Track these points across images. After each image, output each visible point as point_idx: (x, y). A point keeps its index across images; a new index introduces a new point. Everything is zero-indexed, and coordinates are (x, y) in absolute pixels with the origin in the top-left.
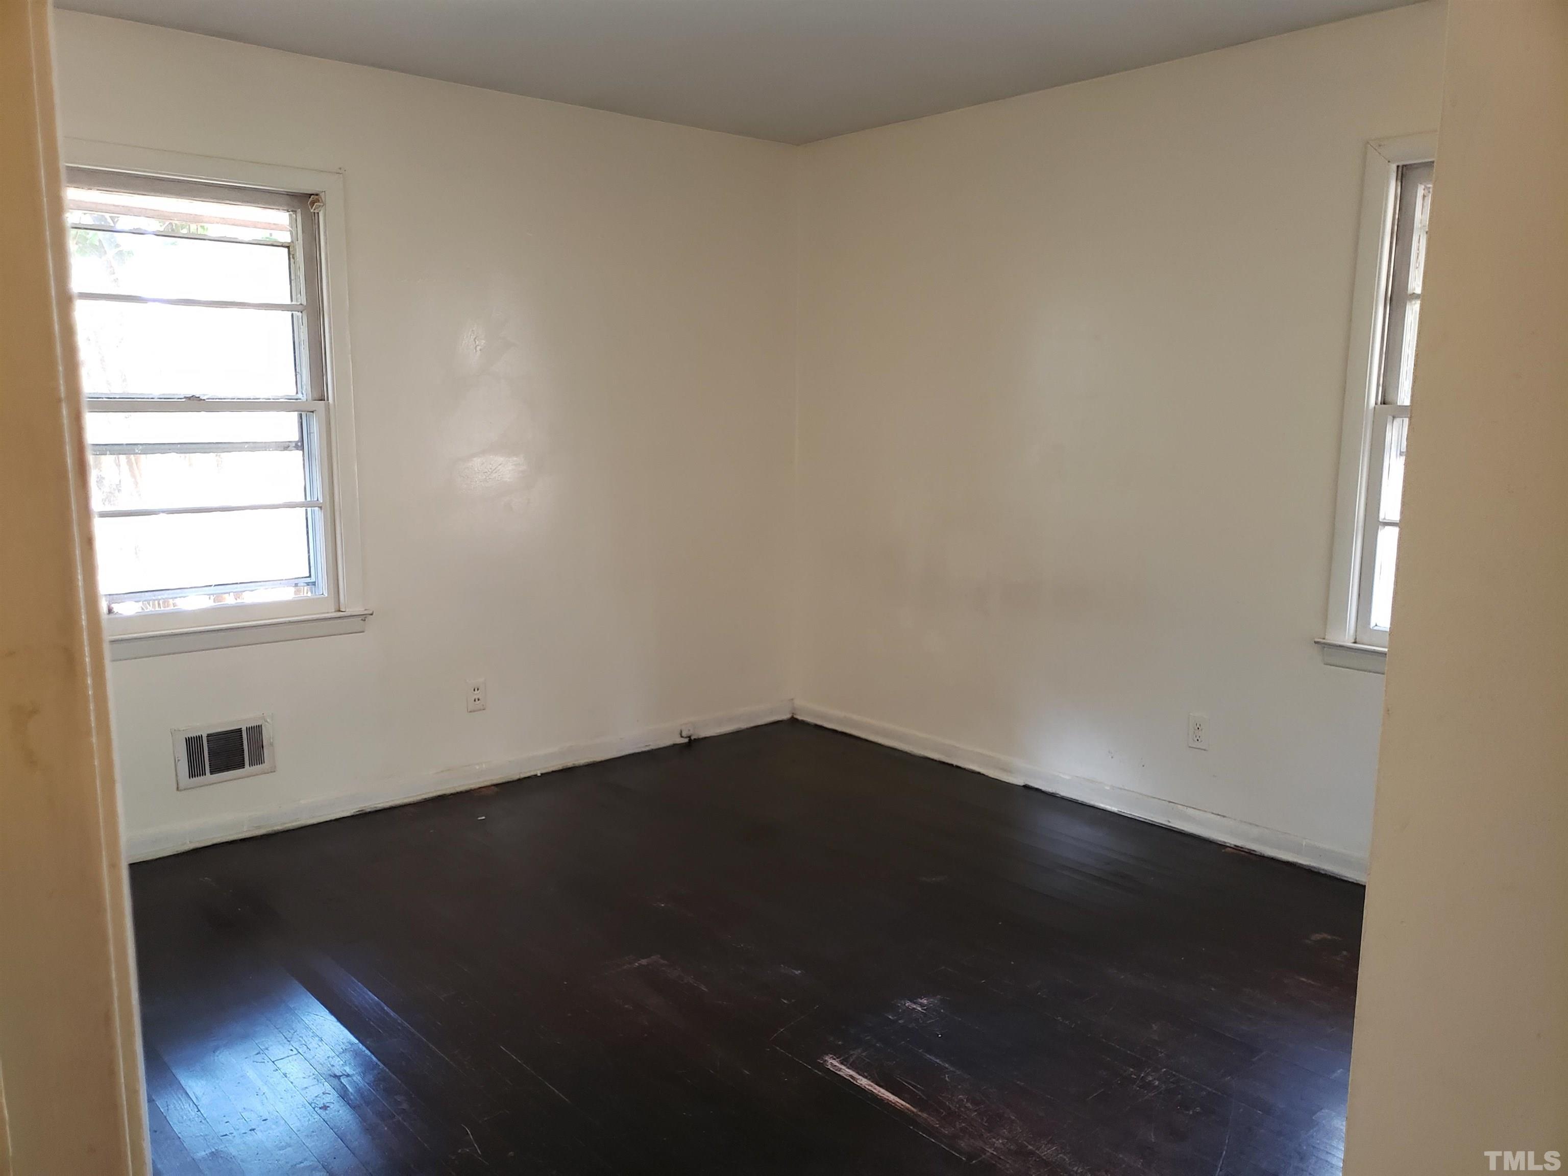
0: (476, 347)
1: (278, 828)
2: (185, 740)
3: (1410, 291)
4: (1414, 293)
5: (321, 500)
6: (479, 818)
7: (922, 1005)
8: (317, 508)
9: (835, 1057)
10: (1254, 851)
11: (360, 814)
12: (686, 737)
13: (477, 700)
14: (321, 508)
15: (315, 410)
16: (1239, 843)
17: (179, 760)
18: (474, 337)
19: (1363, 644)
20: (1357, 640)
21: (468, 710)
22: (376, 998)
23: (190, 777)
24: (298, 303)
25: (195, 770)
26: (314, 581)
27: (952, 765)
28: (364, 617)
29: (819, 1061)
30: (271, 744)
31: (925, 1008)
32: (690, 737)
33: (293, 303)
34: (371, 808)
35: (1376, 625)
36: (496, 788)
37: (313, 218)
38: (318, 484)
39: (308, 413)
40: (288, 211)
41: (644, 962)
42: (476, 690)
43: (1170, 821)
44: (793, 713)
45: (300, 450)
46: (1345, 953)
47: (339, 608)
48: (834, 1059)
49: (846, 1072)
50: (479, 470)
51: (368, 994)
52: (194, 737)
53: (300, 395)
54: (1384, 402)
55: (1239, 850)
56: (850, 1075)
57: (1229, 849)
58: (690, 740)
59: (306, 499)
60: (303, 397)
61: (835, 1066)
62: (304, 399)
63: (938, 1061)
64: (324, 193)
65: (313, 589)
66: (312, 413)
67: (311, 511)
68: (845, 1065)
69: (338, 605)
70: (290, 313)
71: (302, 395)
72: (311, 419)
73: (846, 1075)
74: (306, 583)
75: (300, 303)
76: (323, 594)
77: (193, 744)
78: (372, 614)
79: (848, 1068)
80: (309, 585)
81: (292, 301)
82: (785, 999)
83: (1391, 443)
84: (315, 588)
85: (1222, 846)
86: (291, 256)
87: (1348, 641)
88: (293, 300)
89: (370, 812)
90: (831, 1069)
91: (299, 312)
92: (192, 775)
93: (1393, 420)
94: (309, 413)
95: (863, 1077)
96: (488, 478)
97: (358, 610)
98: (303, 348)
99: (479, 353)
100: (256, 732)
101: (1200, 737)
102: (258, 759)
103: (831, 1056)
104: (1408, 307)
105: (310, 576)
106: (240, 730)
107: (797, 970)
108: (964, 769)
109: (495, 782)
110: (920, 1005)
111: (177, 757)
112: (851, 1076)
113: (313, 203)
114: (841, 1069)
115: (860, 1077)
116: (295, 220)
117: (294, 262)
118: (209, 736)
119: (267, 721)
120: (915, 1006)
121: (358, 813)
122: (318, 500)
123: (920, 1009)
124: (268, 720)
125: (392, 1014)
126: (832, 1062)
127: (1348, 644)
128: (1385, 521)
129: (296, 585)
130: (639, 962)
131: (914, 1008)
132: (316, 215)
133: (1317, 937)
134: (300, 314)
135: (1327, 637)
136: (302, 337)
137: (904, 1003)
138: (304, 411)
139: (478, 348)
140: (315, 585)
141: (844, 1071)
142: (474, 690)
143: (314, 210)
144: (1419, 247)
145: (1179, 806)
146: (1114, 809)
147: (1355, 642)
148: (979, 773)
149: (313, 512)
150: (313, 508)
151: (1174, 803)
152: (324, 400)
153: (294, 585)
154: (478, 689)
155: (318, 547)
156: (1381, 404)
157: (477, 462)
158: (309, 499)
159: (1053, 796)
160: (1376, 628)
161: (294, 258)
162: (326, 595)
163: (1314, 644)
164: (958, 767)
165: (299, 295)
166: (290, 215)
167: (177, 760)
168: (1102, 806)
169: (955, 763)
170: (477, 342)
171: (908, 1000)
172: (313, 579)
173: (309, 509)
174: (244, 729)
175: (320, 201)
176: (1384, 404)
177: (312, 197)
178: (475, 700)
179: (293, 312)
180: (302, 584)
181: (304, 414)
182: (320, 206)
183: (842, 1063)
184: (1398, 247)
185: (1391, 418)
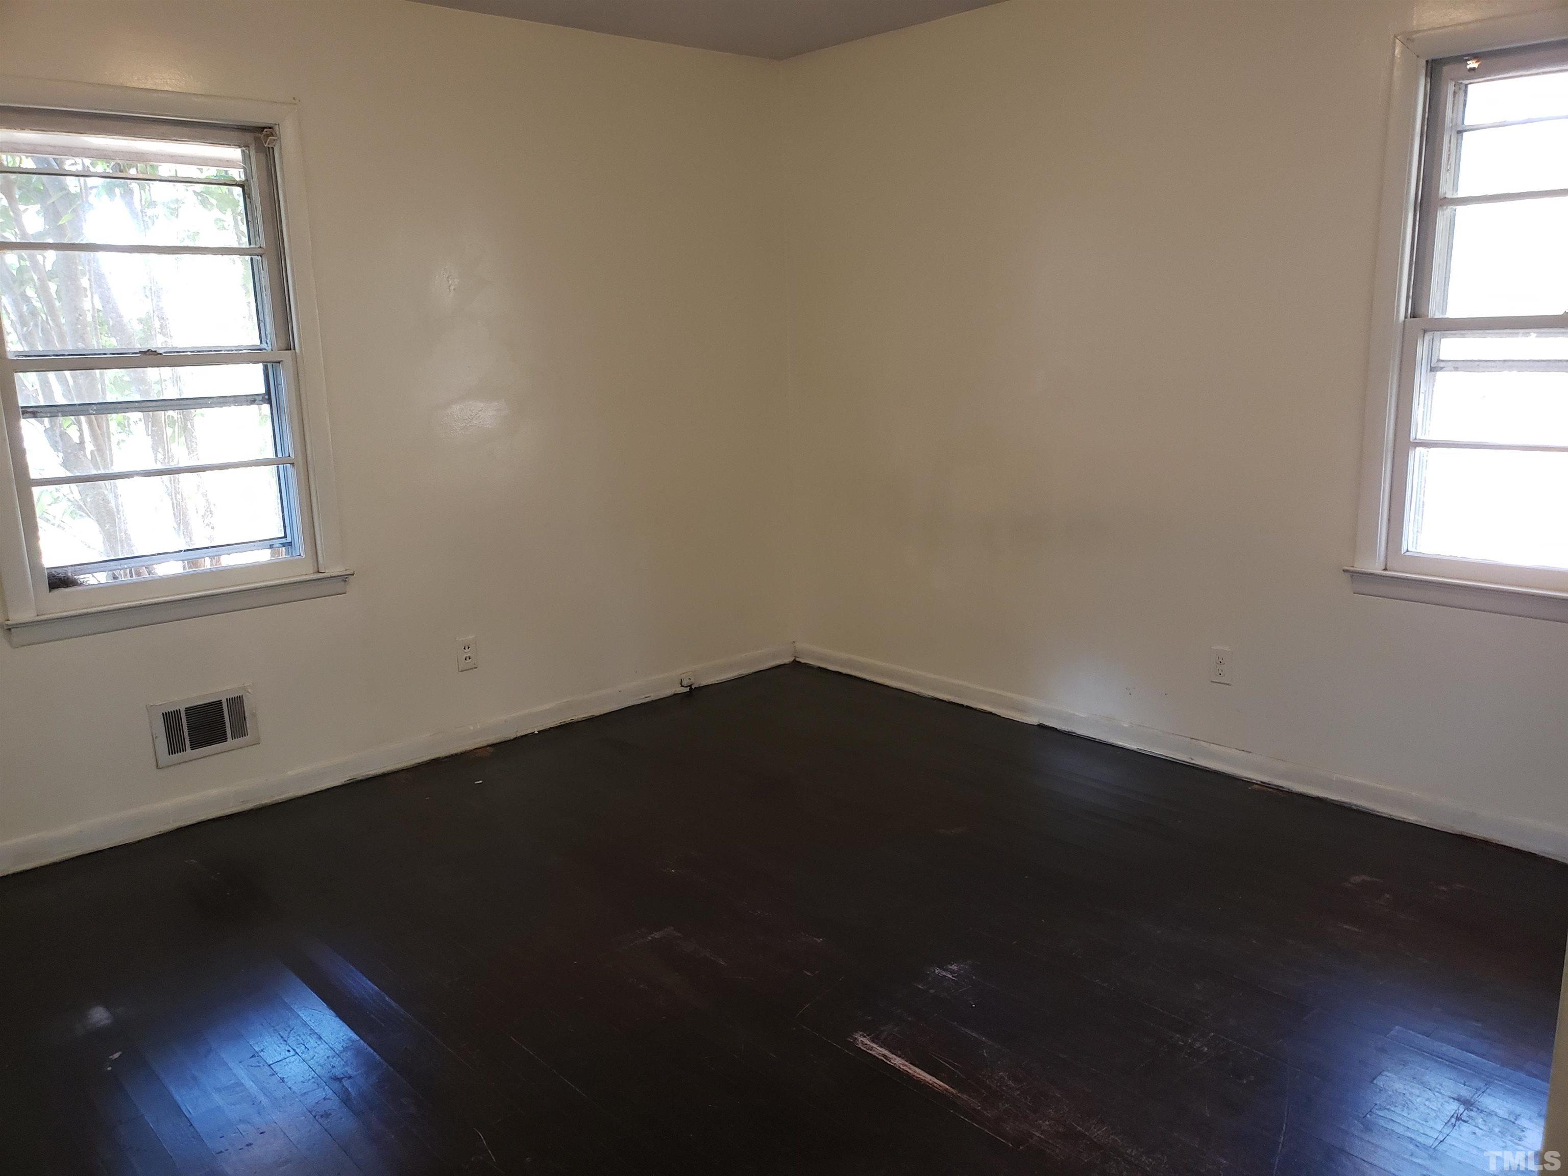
0: (450, 286)
1: (266, 801)
2: (162, 716)
3: (1441, 194)
4: (1445, 198)
5: (292, 456)
6: (476, 783)
7: (952, 972)
8: (289, 465)
9: (865, 1035)
10: (1281, 787)
11: (352, 783)
12: (686, 687)
13: (468, 659)
14: (292, 464)
15: (282, 361)
16: (1266, 779)
17: (156, 738)
18: (447, 276)
19: (1395, 571)
20: (1388, 567)
21: (459, 669)
22: (376, 987)
23: (169, 754)
24: (257, 247)
25: (175, 746)
26: (290, 541)
27: (962, 706)
28: (344, 578)
29: (848, 1039)
30: (254, 715)
31: (956, 975)
32: (690, 686)
33: (252, 246)
34: (362, 776)
35: (1407, 551)
36: (492, 749)
37: (268, 153)
38: (288, 438)
39: (274, 364)
40: (240, 147)
41: (657, 935)
42: (467, 648)
43: (1193, 758)
44: (795, 657)
45: (268, 404)
46: (1388, 896)
47: (318, 568)
48: (865, 1037)
49: (879, 1051)
50: (458, 418)
51: (367, 984)
52: (171, 712)
53: (264, 346)
54: (1414, 316)
55: (1266, 787)
56: (883, 1054)
57: (1256, 786)
58: (691, 689)
59: (276, 455)
60: (268, 346)
61: (866, 1044)
62: (269, 349)
63: (974, 1035)
64: (277, 126)
65: (290, 548)
66: (278, 364)
67: (282, 468)
68: (876, 1043)
69: (316, 566)
70: (248, 258)
71: (266, 345)
72: (278, 369)
73: (879, 1054)
74: (282, 544)
75: (259, 246)
76: (300, 555)
77: (171, 719)
78: (353, 575)
79: (881, 1047)
80: (284, 546)
81: (250, 244)
82: (808, 972)
83: (1422, 359)
84: (292, 548)
85: (1248, 783)
86: (246, 196)
87: (1376, 567)
88: (252, 242)
89: (361, 781)
90: (862, 1048)
91: (258, 256)
92: (172, 750)
93: (1424, 334)
94: (276, 364)
95: (896, 1055)
96: (468, 425)
97: (338, 570)
98: (264, 295)
99: (452, 291)
100: (237, 703)
101: (1222, 671)
102: (240, 730)
103: (861, 1033)
104: (1439, 213)
105: (285, 537)
106: (220, 702)
107: (819, 938)
108: (975, 709)
109: (490, 742)
110: (950, 972)
111: (154, 734)
112: (884, 1056)
113: (267, 136)
114: (872, 1047)
115: (894, 1056)
116: (248, 157)
117: (250, 202)
118: (187, 709)
119: (248, 692)
120: (944, 974)
121: (348, 782)
122: (289, 456)
123: (951, 976)
124: (249, 690)
125: (393, 1004)
126: (863, 1041)
127: (1378, 572)
128: (1415, 441)
129: (271, 547)
130: (652, 935)
131: (943, 975)
132: (271, 150)
133: (1356, 879)
134: (259, 258)
135: (1355, 566)
136: (263, 283)
137: (933, 971)
138: (270, 362)
139: (452, 288)
140: (291, 545)
141: (876, 1050)
142: (465, 649)
143: (269, 144)
144: (1450, 147)
145: (1202, 742)
146: (1133, 746)
147: (1385, 569)
148: (991, 713)
149: (285, 469)
150: (285, 465)
151: (1195, 739)
152: (291, 350)
153: (269, 547)
154: (468, 648)
155: (293, 505)
156: (1411, 317)
157: (456, 408)
158: (280, 455)
159: (1069, 734)
160: (1408, 554)
161: (249, 197)
162: (304, 556)
163: (1343, 572)
164: (967, 707)
165: (258, 238)
166: (243, 152)
167: (154, 738)
168: (1120, 743)
169: (965, 703)
170: (450, 282)
171: (938, 967)
172: (289, 539)
173: (281, 466)
174: (224, 701)
175: (274, 134)
176: (1414, 317)
177: (265, 130)
178: (466, 659)
179: (252, 256)
180: (278, 545)
181: (269, 365)
182: (274, 140)
183: (873, 1041)
184: (1428, 147)
185: (1422, 332)
